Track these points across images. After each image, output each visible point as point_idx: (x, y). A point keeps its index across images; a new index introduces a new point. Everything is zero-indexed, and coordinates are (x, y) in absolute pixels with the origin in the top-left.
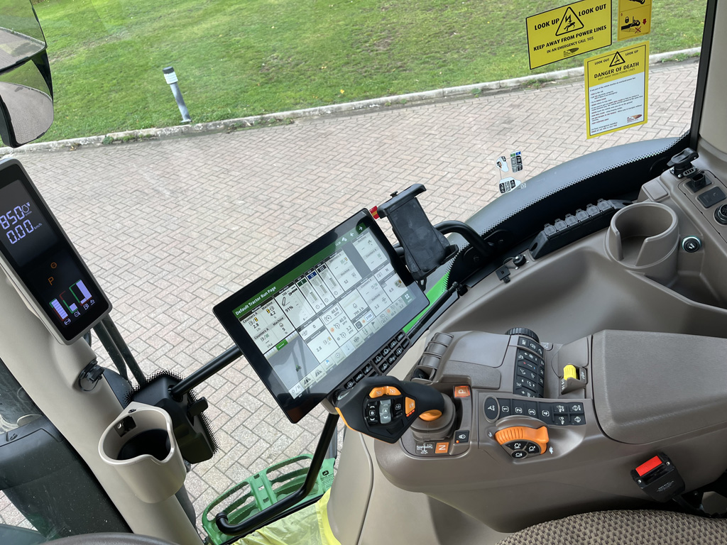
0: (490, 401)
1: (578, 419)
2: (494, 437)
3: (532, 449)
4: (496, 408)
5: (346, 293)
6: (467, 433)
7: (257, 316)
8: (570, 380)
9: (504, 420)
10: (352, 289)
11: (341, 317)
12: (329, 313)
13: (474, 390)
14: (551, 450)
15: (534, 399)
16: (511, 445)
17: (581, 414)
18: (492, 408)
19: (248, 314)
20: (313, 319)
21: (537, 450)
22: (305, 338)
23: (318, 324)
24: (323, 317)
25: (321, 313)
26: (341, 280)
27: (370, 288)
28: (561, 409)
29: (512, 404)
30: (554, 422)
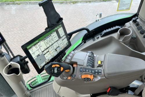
0: (81, 68)
1: (100, 74)
2: (81, 77)
3: (89, 80)
4: (82, 70)
5: (55, 43)
6: (75, 75)
7: (33, 49)
8: (99, 64)
9: (84, 73)
10: (56, 41)
11: (53, 48)
12: (50, 48)
13: (78, 65)
14: (93, 80)
15: (91, 68)
16: (85, 79)
17: (101, 72)
18: (81, 70)
19: (31, 48)
20: (46, 49)
21: (90, 80)
22: (44, 54)
23: (47, 50)
24: (48, 49)
25: (48, 48)
26: (54, 39)
27: (60, 41)
28: (97, 71)
29: (86, 69)
30: (95, 74)
